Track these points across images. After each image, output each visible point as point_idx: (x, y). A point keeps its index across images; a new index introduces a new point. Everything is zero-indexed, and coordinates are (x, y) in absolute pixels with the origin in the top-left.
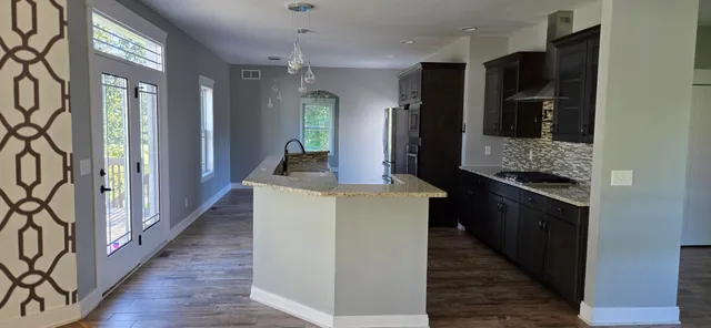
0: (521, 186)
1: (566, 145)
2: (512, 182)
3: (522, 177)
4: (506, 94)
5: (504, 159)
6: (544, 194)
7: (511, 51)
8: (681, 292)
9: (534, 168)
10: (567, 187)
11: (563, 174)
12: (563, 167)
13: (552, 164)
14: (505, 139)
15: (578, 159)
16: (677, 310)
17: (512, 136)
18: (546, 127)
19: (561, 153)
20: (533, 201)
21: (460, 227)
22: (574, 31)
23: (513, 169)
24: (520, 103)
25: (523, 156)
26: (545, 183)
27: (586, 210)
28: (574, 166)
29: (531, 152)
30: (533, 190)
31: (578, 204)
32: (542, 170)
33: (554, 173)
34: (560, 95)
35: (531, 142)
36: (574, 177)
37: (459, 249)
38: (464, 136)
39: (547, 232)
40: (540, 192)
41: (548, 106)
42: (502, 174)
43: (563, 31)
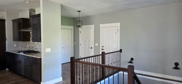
0: (24, 55)
1: (36, 43)
2: (22, 54)
3: (25, 52)
4: (19, 29)
5: (20, 47)
6: (30, 56)
7: (20, 17)
8: (62, 74)
9: (29, 49)
10: (37, 54)
11: (36, 50)
12: (36, 49)
13: (33, 48)
14: (20, 42)
15: (40, 46)
16: (62, 78)
17: (21, 41)
18: (31, 38)
19: (35, 45)
20: (28, 58)
21: (7, 69)
22: (36, 14)
23: (23, 50)
24: (23, 32)
25: (26, 46)
26: (31, 53)
27: (41, 59)
28: (39, 48)
29: (28, 45)
30: (27, 55)
31: (39, 58)
32: (31, 50)
33: (34, 50)
34: (33, 30)
35: (28, 42)
36: (39, 51)
37: (6, 76)
38: (6, 41)
39: (32, 66)
40: (29, 56)
41: (31, 33)
42: (19, 52)
43: (33, 14)
